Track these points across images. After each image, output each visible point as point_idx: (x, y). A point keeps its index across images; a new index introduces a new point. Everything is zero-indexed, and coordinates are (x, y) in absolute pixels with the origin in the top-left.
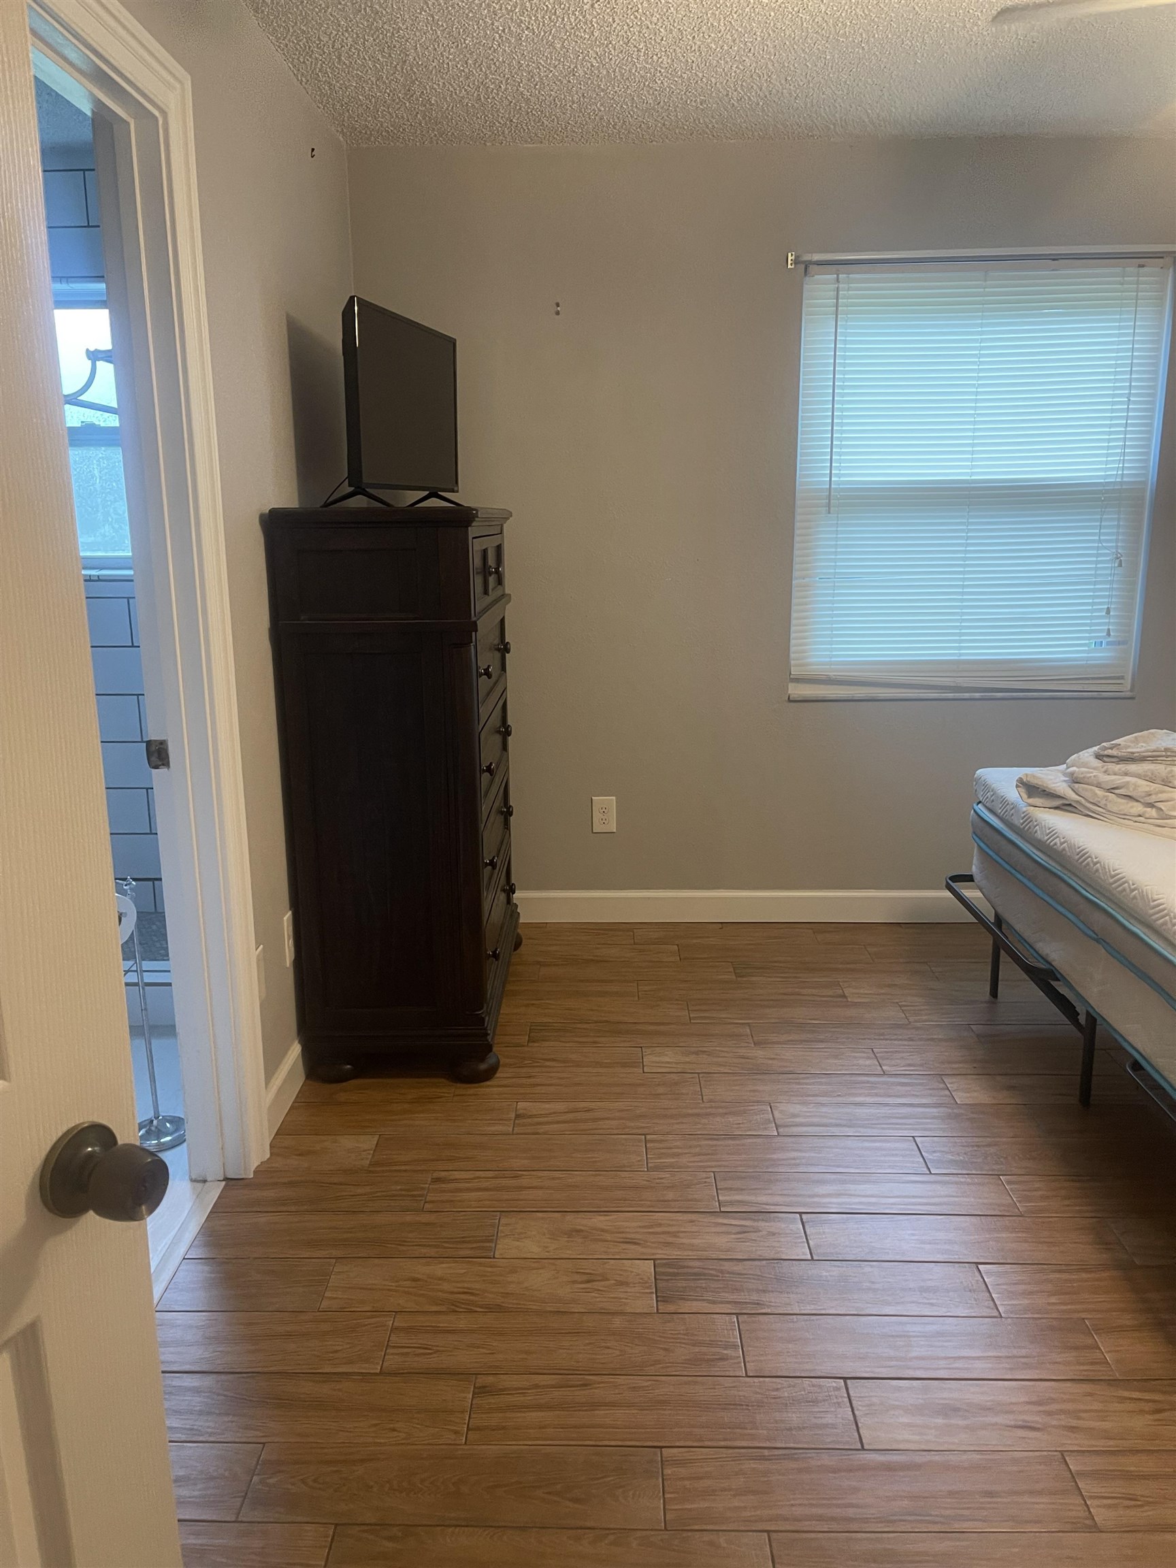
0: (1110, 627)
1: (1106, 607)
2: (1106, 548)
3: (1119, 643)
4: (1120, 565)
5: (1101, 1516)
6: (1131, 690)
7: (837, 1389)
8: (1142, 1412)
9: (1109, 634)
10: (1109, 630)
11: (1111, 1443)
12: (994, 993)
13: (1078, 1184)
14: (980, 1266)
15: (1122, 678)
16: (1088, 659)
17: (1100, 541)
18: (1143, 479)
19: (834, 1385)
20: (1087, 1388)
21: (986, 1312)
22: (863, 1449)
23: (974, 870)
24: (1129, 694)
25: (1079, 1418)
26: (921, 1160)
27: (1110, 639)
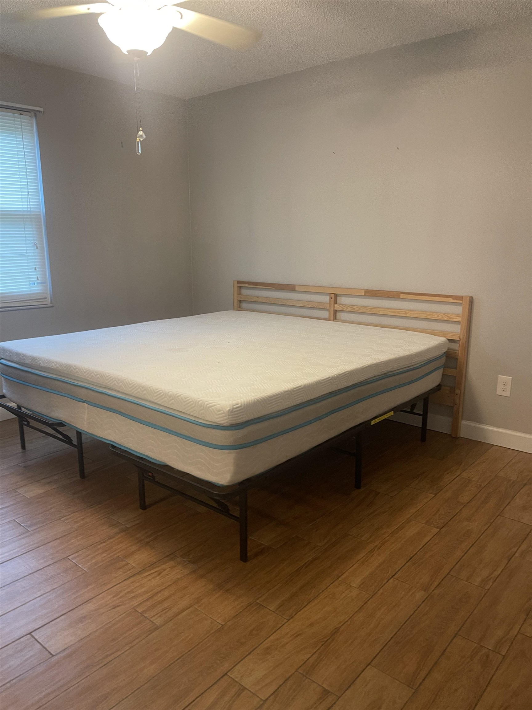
0: (38, 276)
1: (34, 267)
2: (29, 240)
3: (42, 283)
4: (37, 248)
5: (158, 621)
6: (51, 303)
7: (29, 639)
8: (155, 577)
9: (38, 279)
10: (37, 277)
11: (149, 594)
12: (23, 447)
13: (94, 508)
14: (69, 558)
15: (46, 298)
16: (31, 291)
17: (26, 237)
18: (39, 210)
19: (26, 638)
20: (132, 579)
21: (80, 573)
22: (53, 656)
23: (5, 391)
24: (51, 305)
25: (133, 592)
26: (22, 527)
27: (39, 281)
